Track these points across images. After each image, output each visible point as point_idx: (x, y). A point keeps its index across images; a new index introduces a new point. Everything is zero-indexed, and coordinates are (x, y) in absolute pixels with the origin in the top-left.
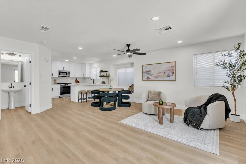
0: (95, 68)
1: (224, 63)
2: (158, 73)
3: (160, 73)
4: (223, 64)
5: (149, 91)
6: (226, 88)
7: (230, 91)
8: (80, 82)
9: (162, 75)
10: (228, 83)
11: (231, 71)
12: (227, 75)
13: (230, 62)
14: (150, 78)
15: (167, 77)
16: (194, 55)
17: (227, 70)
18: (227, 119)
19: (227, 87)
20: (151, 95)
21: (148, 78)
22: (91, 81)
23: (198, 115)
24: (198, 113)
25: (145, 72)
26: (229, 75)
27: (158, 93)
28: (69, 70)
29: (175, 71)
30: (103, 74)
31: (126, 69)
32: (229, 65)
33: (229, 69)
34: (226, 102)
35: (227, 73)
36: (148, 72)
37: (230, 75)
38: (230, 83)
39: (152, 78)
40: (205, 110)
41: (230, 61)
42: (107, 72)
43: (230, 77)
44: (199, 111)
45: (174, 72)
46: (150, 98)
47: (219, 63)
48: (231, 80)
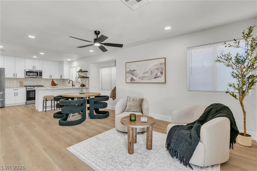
0: (75, 67)
1: (228, 57)
2: (144, 73)
3: (146, 73)
4: (227, 60)
5: (128, 97)
6: (231, 95)
7: (237, 99)
8: (57, 85)
9: (149, 75)
10: (234, 87)
11: (238, 70)
12: (232, 75)
13: (237, 55)
14: (134, 80)
15: (155, 78)
16: (189, 48)
17: (233, 68)
18: (233, 144)
19: (233, 93)
20: (129, 104)
21: (132, 79)
22: (69, 83)
23: (186, 141)
24: (186, 137)
25: (128, 72)
26: (235, 75)
27: (139, 100)
28: (42, 70)
29: (164, 70)
30: (82, 74)
31: (110, 68)
32: (235, 60)
33: (235, 67)
34: (232, 119)
35: (233, 72)
36: (132, 72)
37: (237, 75)
38: (236, 86)
39: (137, 79)
40: (197, 132)
41: (237, 53)
42: (87, 72)
43: (238, 78)
44: (188, 134)
45: (163, 72)
46: (127, 108)
47: (221, 58)
48: (238, 83)
